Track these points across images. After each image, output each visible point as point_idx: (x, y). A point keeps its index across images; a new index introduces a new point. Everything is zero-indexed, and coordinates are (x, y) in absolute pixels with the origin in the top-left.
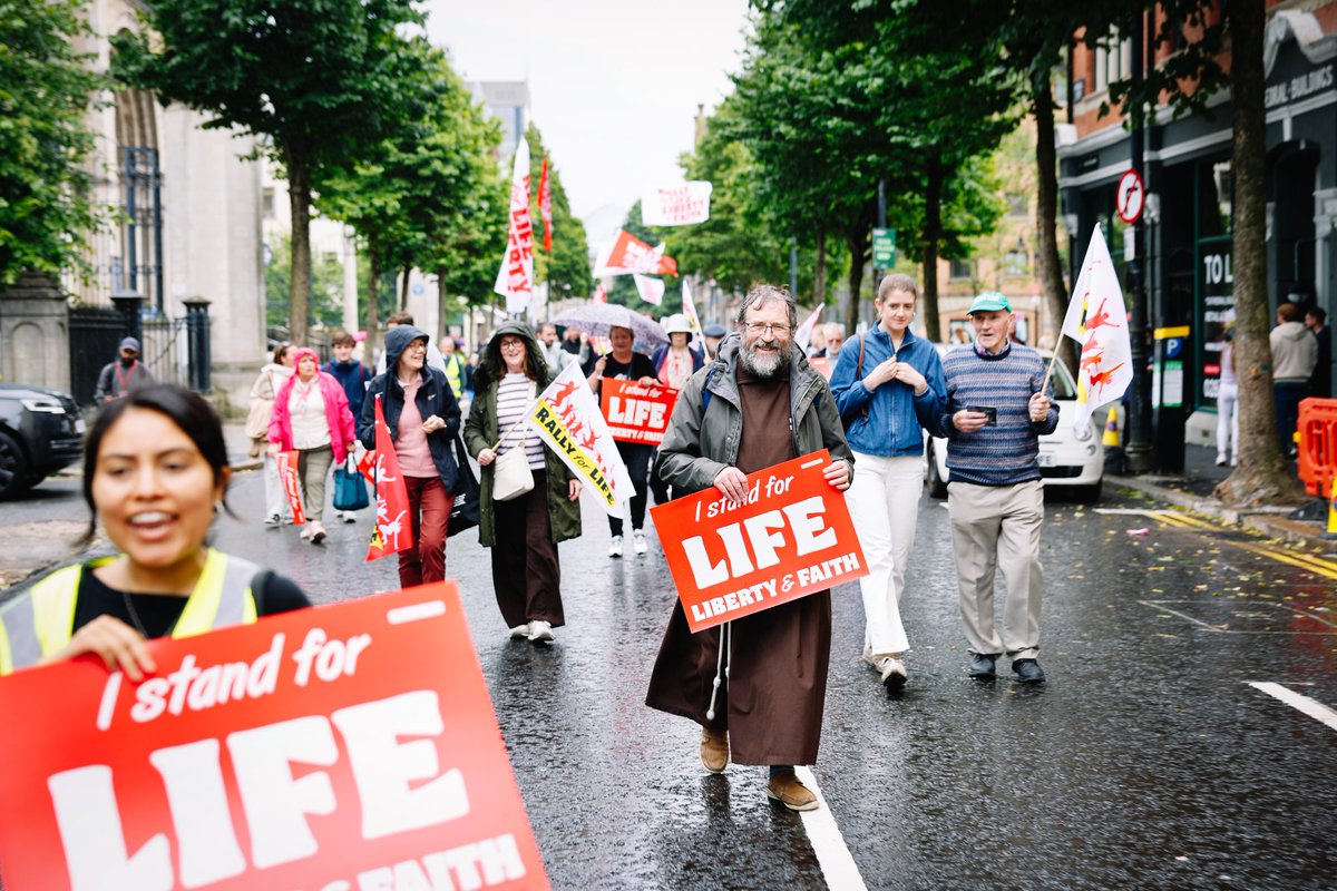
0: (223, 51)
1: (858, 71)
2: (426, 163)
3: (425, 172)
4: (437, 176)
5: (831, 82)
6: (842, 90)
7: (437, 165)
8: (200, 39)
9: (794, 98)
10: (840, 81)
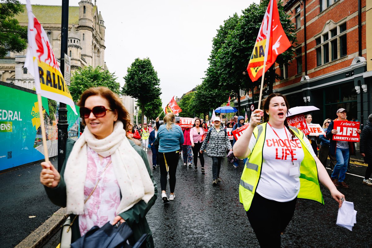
0: (136, 88)
1: (212, 92)
2: (155, 103)
3: (155, 104)
4: (156, 104)
5: (208, 94)
6: (210, 95)
7: (157, 103)
8: (134, 87)
9: (203, 95)
10: (210, 94)
